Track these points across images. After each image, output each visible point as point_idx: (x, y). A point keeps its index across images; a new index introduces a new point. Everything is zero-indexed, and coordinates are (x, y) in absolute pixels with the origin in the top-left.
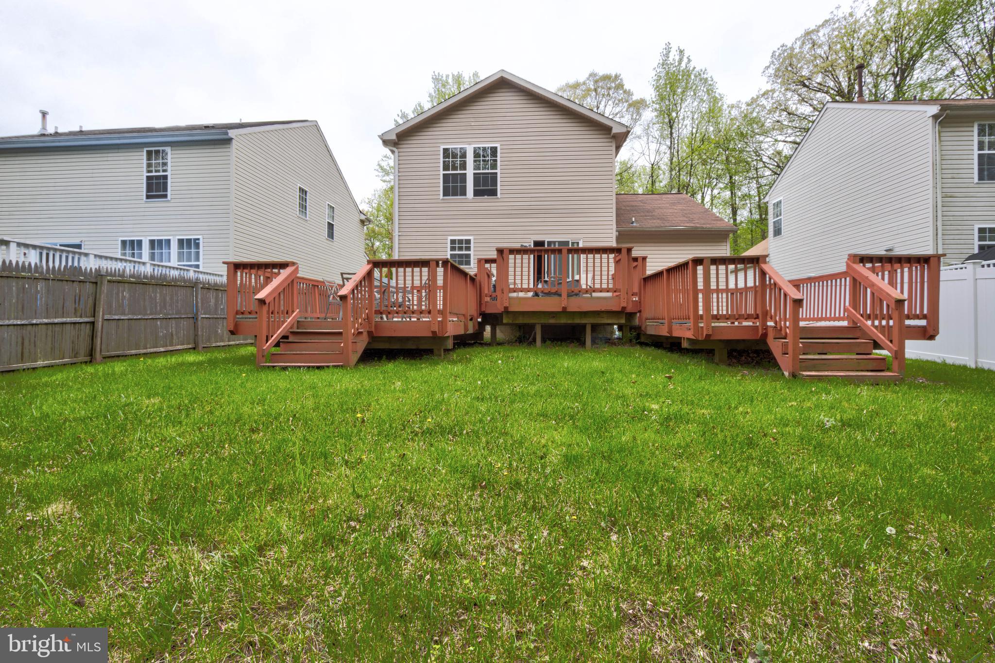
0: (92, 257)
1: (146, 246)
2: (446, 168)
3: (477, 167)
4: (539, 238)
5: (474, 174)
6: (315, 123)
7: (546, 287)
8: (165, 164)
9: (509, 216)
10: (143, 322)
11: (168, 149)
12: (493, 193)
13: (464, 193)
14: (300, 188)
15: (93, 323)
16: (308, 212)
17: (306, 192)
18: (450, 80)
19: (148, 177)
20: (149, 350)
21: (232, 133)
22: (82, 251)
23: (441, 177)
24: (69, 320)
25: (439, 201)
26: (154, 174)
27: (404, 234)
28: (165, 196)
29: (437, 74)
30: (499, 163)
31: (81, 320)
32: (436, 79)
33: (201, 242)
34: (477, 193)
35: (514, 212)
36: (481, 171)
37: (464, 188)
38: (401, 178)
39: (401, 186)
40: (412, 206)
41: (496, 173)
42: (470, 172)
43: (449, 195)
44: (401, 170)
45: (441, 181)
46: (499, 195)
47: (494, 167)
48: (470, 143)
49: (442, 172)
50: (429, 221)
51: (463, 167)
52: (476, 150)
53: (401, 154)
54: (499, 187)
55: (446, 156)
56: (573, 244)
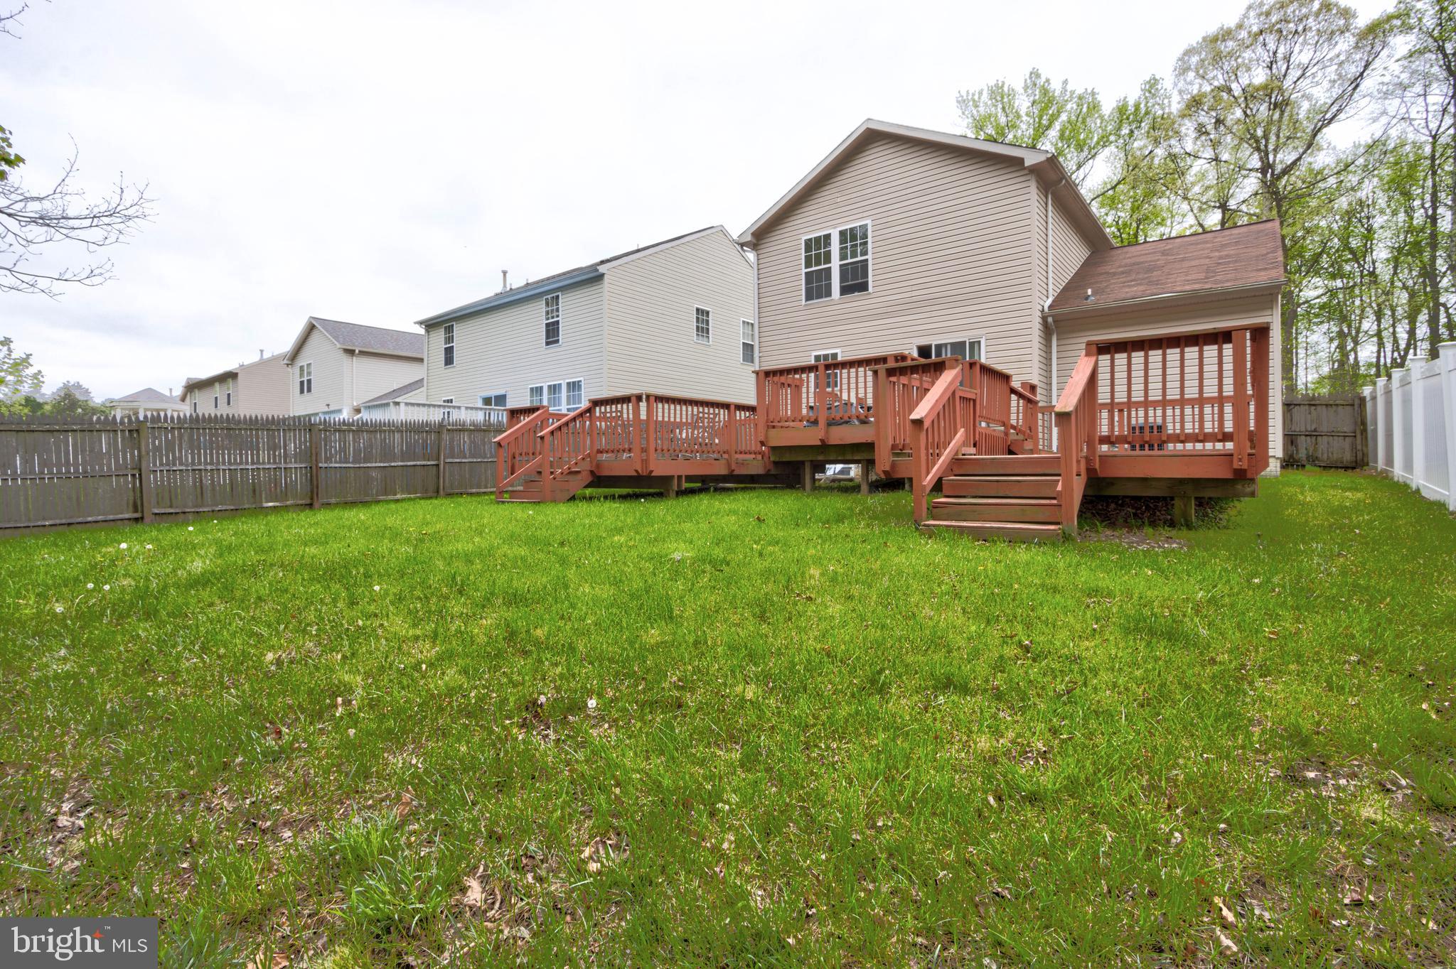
0: (463, 409)
1: (545, 391)
2: (808, 265)
3: (843, 257)
4: (924, 341)
5: (841, 266)
6: (721, 228)
7: (811, 414)
8: (558, 310)
9: (886, 315)
10: (483, 465)
11: (560, 294)
12: (863, 287)
13: (829, 294)
14: (698, 310)
15: (437, 465)
16: (710, 335)
17: (708, 313)
18: (985, 97)
19: (547, 325)
20: (489, 490)
21: (602, 269)
22: (454, 404)
23: (804, 276)
24: (418, 463)
25: (801, 308)
26: (551, 321)
27: (765, 354)
28: (557, 341)
29: (964, 94)
30: (870, 246)
31: (429, 463)
32: (962, 102)
33: (582, 383)
34: (845, 290)
35: (890, 309)
36: (850, 261)
37: (829, 287)
38: (762, 286)
39: (761, 295)
40: (773, 318)
41: (867, 260)
42: (835, 264)
43: (812, 299)
44: (761, 276)
45: (803, 282)
46: (871, 289)
47: (865, 253)
48: (834, 227)
49: (804, 270)
50: (791, 335)
51: (828, 260)
52: (842, 233)
53: (761, 257)
54: (870, 279)
55: (808, 248)
56: (972, 344)
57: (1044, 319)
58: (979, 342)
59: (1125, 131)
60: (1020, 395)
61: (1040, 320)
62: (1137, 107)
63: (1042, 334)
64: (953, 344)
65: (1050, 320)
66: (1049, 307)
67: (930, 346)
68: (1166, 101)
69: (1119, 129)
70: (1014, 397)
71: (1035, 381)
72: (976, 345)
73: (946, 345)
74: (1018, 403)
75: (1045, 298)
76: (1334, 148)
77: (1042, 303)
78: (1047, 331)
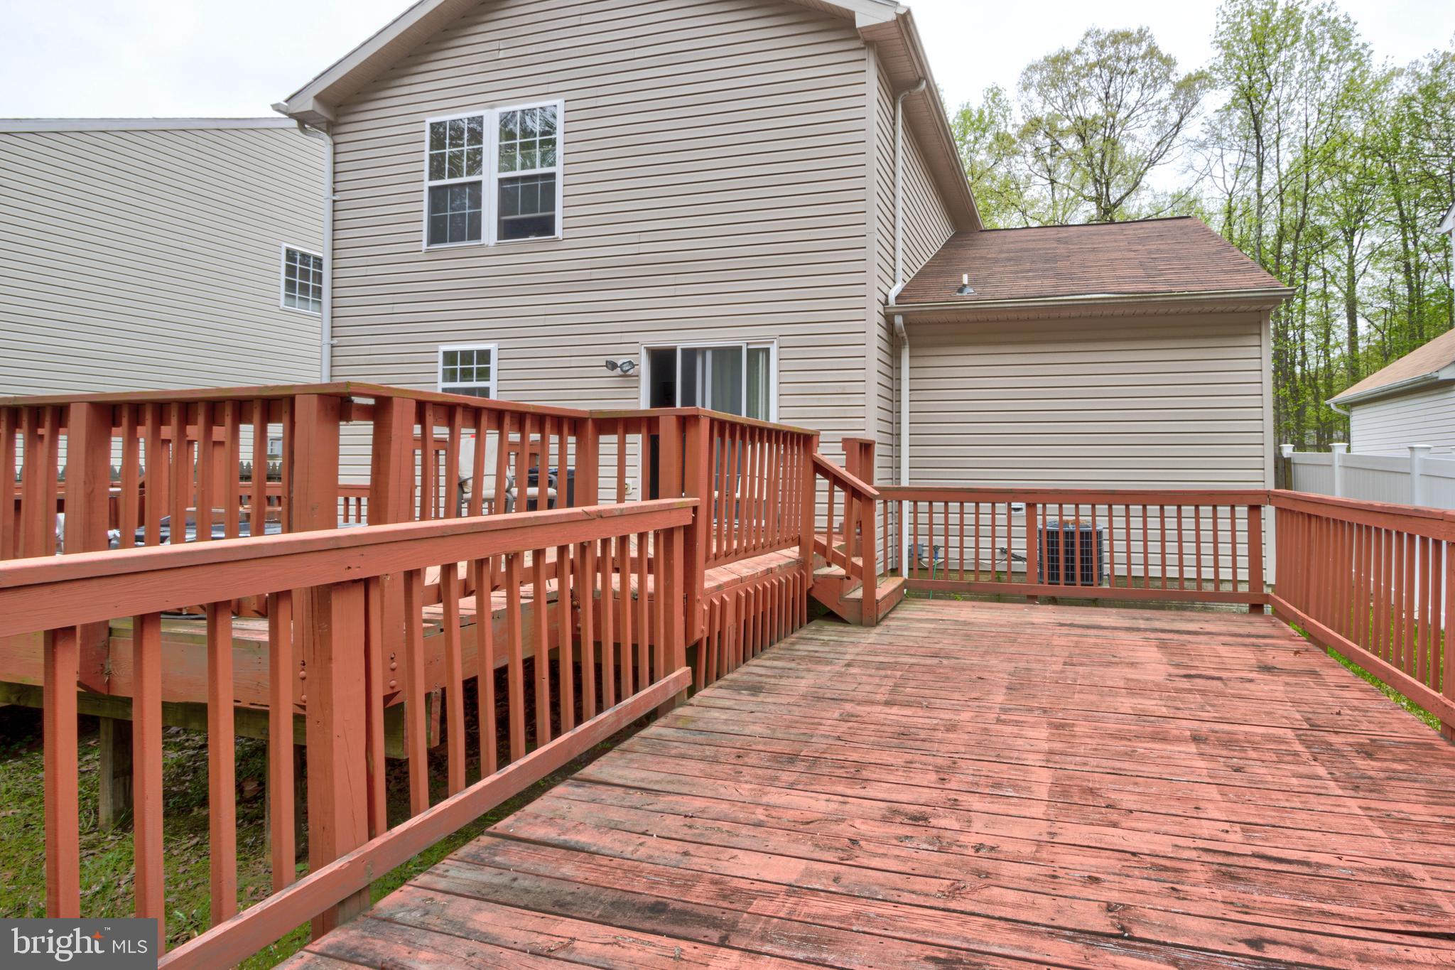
2: (436, 172)
3: (506, 158)
4: (662, 341)
5: (501, 181)
12: (545, 226)
13: (476, 234)
23: (425, 196)
25: (421, 256)
27: (344, 341)
30: (559, 149)
34: (510, 230)
35: (596, 274)
36: (518, 173)
37: (476, 220)
38: (339, 206)
39: (339, 225)
40: (362, 271)
41: (552, 176)
42: (490, 176)
43: (443, 241)
44: (339, 187)
45: (425, 206)
46: (559, 232)
47: (547, 159)
48: (491, 104)
49: (428, 184)
50: (398, 308)
51: (475, 163)
52: (506, 120)
53: (341, 148)
54: (559, 213)
55: (437, 141)
56: (753, 354)
57: (889, 318)
58: (767, 351)
59: (970, 137)
60: (836, 480)
61: (882, 321)
62: (981, 113)
63: (884, 345)
64: (715, 351)
65: (899, 320)
66: (897, 298)
67: (672, 352)
68: (1007, 113)
69: (964, 135)
70: (822, 483)
71: (869, 435)
72: (761, 357)
73: (704, 350)
74: (831, 497)
75: (890, 283)
76: (1153, 191)
77: (885, 289)
78: (894, 341)
